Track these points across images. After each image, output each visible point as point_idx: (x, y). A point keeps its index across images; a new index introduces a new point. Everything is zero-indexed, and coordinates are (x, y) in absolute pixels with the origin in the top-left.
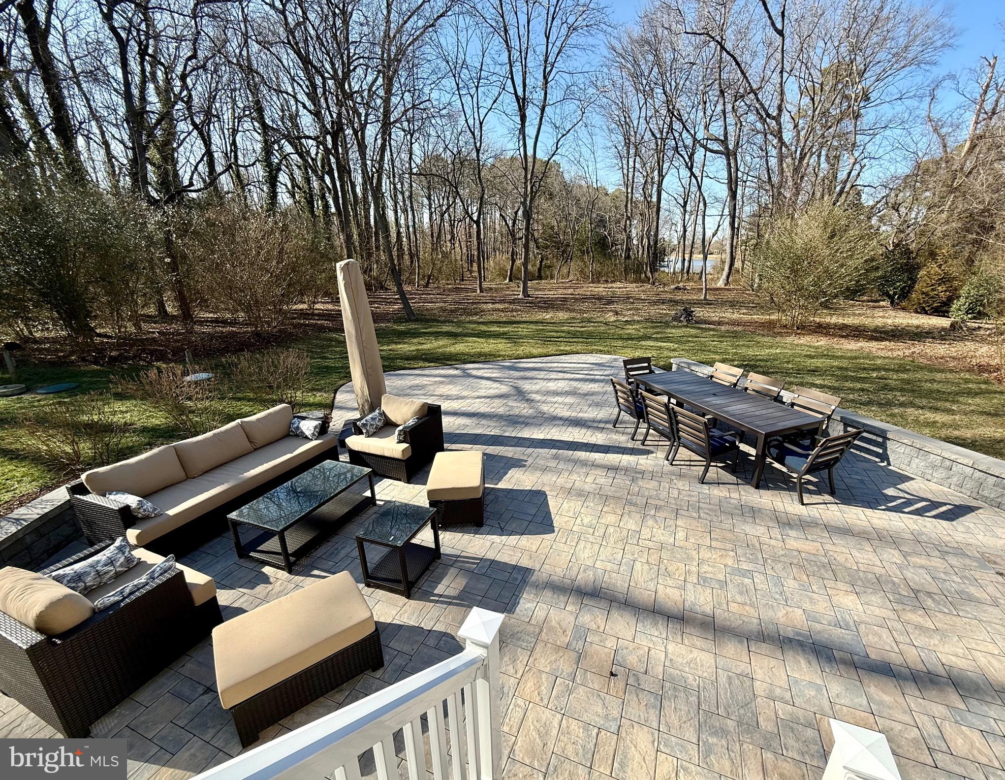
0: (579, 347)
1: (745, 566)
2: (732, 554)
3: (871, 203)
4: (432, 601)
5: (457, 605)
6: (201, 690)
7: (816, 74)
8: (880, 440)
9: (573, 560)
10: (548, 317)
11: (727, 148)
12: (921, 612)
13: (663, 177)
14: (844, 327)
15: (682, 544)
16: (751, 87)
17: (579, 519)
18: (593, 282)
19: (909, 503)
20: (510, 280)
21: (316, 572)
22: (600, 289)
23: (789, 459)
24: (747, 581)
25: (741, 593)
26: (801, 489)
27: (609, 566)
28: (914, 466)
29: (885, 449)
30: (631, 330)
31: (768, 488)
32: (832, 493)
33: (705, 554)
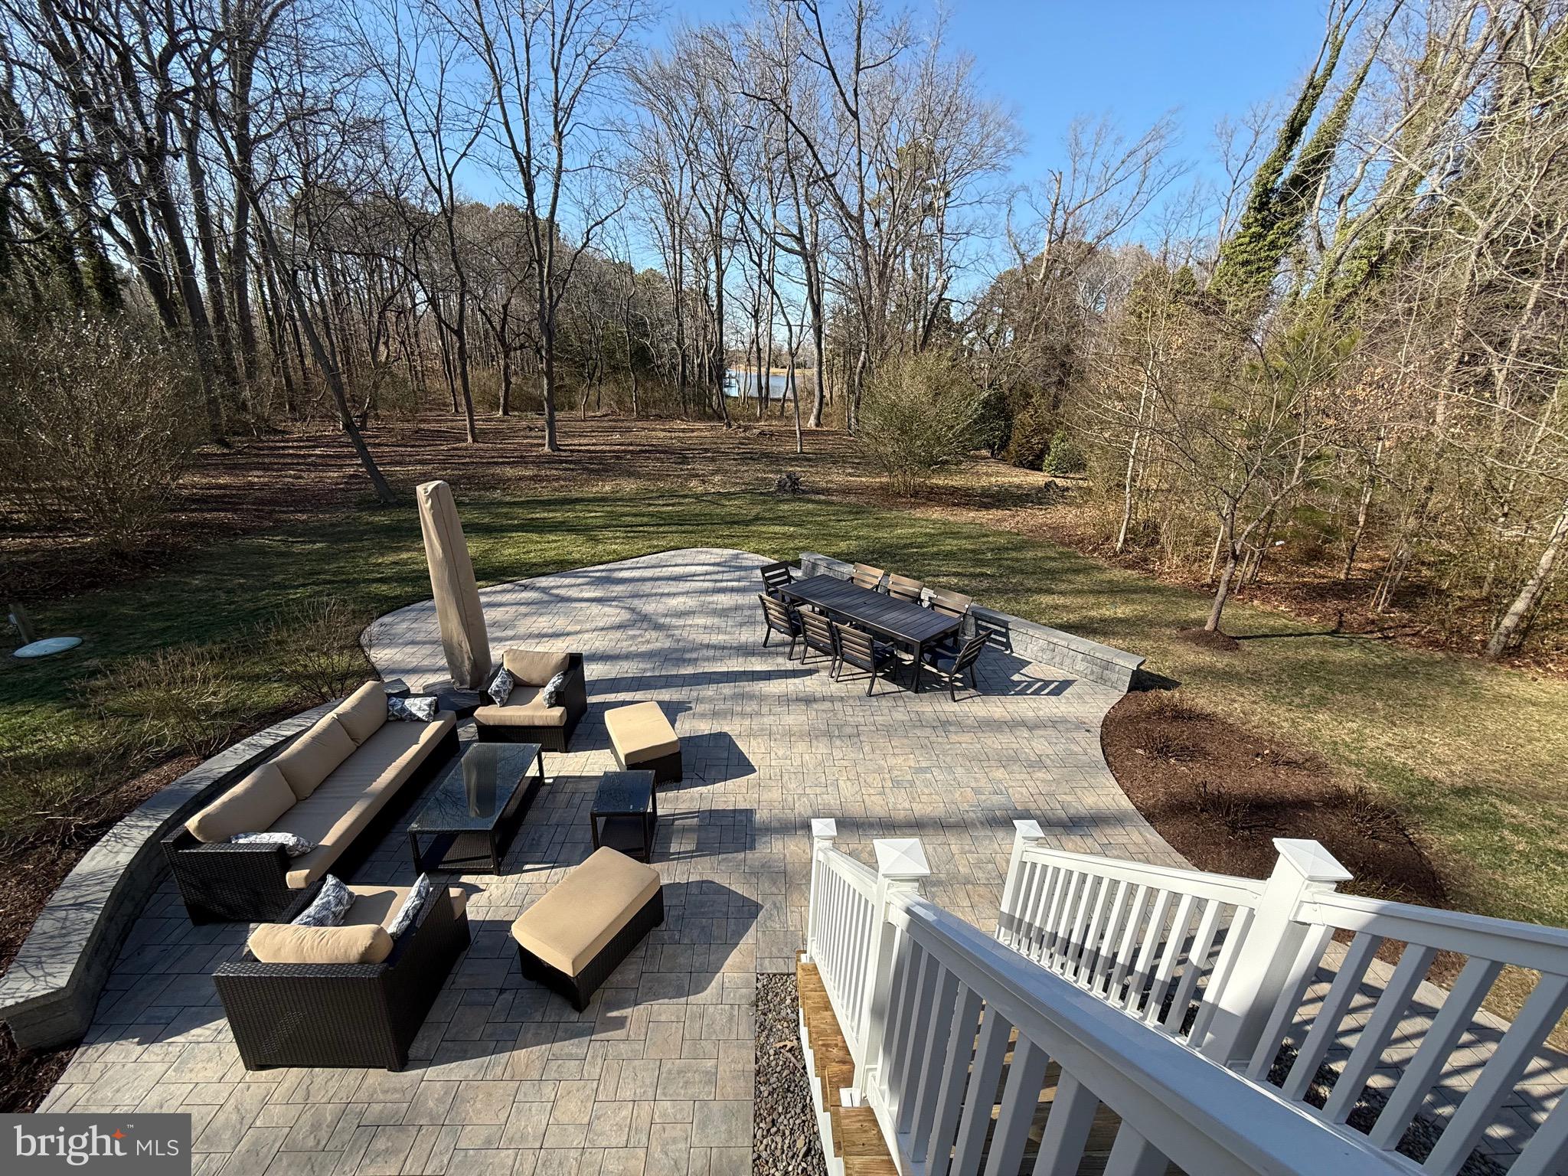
0: (676, 539)
1: (924, 764)
2: (912, 756)
3: (961, 319)
4: (674, 859)
5: (700, 856)
6: (494, 993)
7: (892, 157)
8: (1004, 630)
9: (785, 792)
10: (607, 488)
11: (804, 248)
12: (1044, 770)
13: (724, 272)
14: (953, 491)
15: (871, 757)
16: (825, 172)
17: (773, 754)
18: (640, 418)
19: (1030, 685)
20: (505, 413)
21: (527, 867)
22: (658, 434)
23: (940, 662)
24: (929, 776)
25: (927, 787)
26: (950, 688)
27: (818, 790)
28: (1029, 651)
29: (1008, 639)
30: (731, 507)
31: (926, 691)
32: (974, 687)
33: (892, 761)
